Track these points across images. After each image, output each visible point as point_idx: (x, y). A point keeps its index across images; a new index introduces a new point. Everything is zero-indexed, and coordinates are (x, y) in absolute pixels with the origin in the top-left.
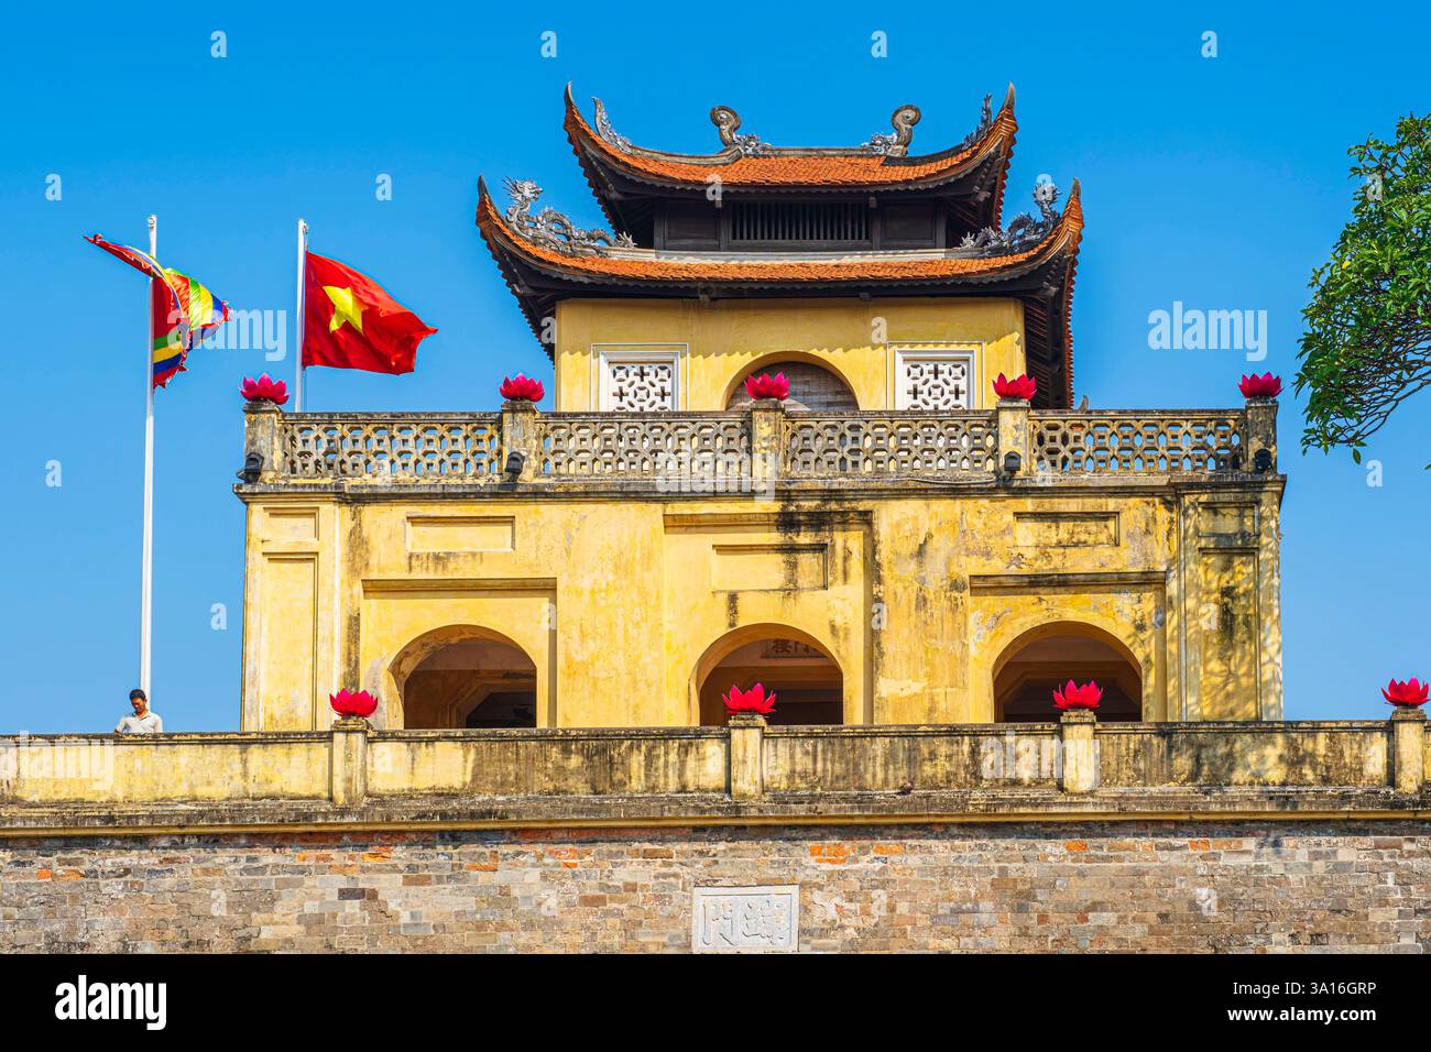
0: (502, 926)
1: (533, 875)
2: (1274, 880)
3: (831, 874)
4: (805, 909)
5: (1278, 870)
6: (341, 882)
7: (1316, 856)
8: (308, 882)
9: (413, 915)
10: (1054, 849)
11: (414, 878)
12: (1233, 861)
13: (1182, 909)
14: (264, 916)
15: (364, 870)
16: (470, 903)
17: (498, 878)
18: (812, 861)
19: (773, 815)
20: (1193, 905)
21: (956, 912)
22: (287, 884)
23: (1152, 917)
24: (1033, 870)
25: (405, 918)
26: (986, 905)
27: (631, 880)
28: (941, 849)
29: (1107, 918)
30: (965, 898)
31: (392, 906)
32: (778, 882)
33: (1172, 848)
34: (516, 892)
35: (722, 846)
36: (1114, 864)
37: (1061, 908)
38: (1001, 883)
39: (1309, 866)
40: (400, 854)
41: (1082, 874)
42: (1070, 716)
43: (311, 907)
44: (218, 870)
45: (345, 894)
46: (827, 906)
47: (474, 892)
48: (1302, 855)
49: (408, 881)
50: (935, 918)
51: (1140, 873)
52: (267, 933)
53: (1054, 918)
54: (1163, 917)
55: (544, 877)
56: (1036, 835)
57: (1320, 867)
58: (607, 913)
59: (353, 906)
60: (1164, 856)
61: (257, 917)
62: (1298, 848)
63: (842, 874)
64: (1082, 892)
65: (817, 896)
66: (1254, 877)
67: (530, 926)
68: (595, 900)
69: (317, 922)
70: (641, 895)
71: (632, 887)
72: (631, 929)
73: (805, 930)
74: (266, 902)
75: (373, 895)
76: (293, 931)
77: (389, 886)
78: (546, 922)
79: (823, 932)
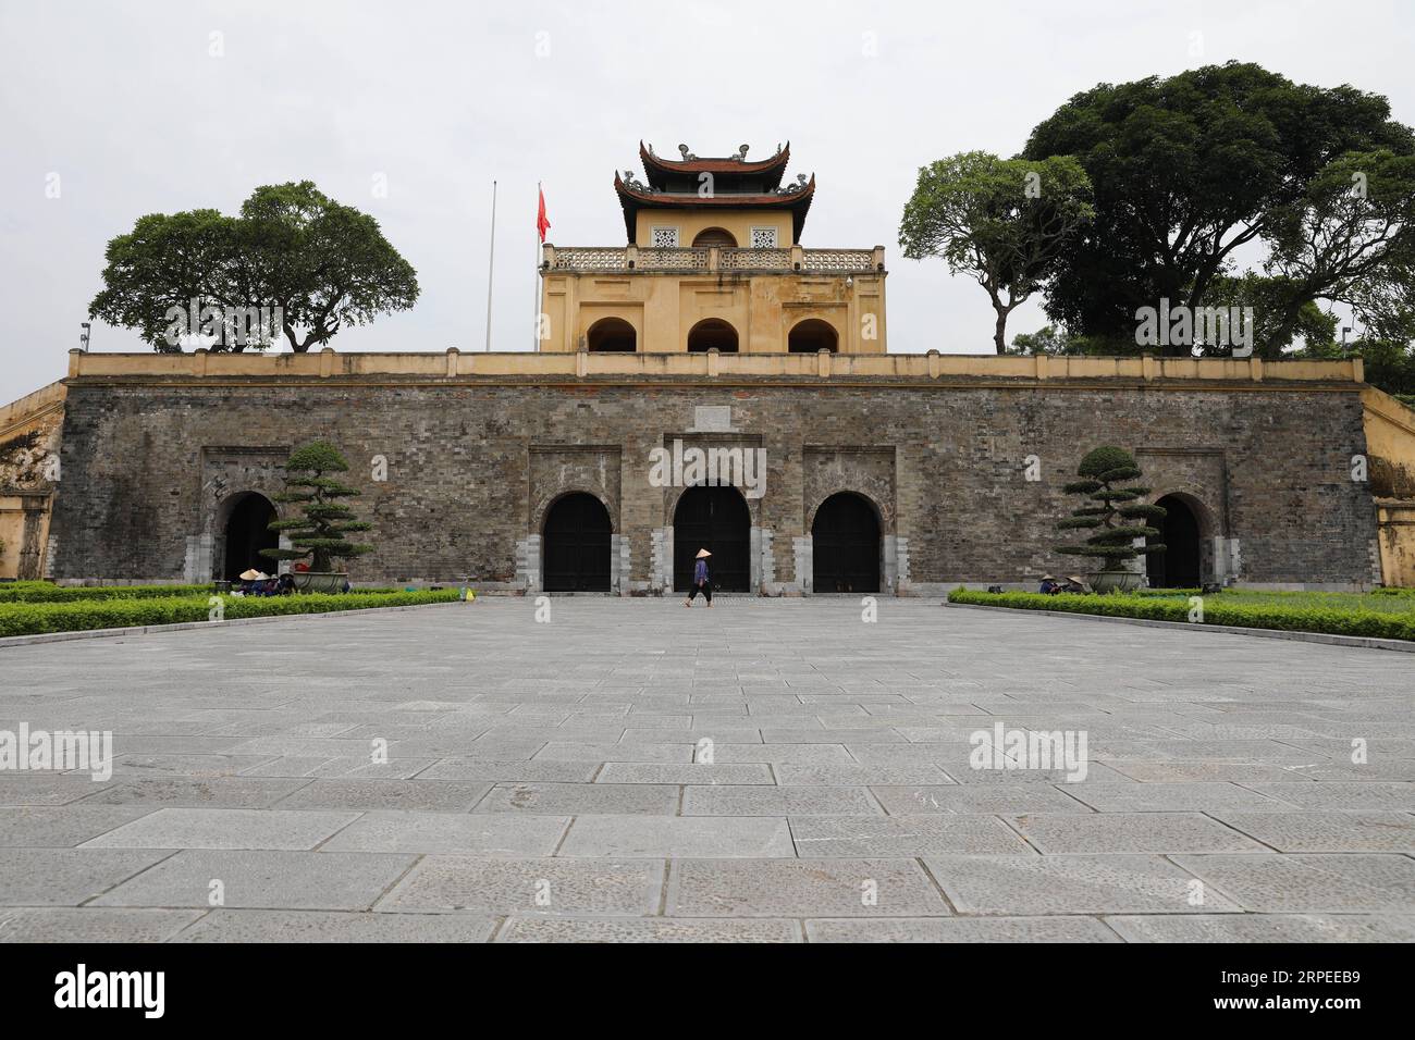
0: (631, 417)
1: (642, 401)
2: (890, 407)
3: (741, 402)
4: (732, 413)
5: (891, 403)
6: (579, 402)
7: (903, 399)
8: (568, 401)
9: (602, 413)
10: (815, 395)
12: (876, 400)
13: (858, 416)
14: (554, 413)
15: (586, 399)
16: (621, 410)
17: (631, 401)
18: (734, 397)
19: (722, 383)
20: (862, 414)
21: (783, 415)
22: (561, 402)
23: (849, 418)
24: (809, 402)
25: (600, 414)
26: (793, 413)
27: (675, 403)
28: (778, 395)
29: (834, 418)
30: (786, 411)
31: (595, 410)
32: (723, 405)
33: (854, 395)
34: (636, 406)
35: (705, 392)
36: (836, 401)
37: (819, 415)
38: (798, 407)
39: (901, 402)
40: (600, 395)
41: (825, 403)
42: (822, 350)
43: (569, 410)
44: (540, 397)
45: (579, 406)
46: (740, 413)
47: (622, 406)
48: (899, 399)
49: (600, 402)
50: (776, 417)
51: (844, 403)
52: (554, 418)
53: (816, 418)
54: (853, 418)
55: (645, 402)
56: (808, 391)
57: (904, 402)
58: (666, 414)
59: (582, 410)
60: (852, 398)
61: (551, 413)
62: (897, 397)
63: (745, 402)
64: (826, 409)
65: (736, 409)
66: (882, 406)
67: (640, 418)
68: (663, 410)
69: (569, 415)
70: (677, 409)
71: (674, 405)
72: (674, 418)
73: (732, 421)
74: (554, 408)
75: (589, 406)
76: (563, 418)
77: (594, 404)
78: (645, 415)
79: (737, 421)
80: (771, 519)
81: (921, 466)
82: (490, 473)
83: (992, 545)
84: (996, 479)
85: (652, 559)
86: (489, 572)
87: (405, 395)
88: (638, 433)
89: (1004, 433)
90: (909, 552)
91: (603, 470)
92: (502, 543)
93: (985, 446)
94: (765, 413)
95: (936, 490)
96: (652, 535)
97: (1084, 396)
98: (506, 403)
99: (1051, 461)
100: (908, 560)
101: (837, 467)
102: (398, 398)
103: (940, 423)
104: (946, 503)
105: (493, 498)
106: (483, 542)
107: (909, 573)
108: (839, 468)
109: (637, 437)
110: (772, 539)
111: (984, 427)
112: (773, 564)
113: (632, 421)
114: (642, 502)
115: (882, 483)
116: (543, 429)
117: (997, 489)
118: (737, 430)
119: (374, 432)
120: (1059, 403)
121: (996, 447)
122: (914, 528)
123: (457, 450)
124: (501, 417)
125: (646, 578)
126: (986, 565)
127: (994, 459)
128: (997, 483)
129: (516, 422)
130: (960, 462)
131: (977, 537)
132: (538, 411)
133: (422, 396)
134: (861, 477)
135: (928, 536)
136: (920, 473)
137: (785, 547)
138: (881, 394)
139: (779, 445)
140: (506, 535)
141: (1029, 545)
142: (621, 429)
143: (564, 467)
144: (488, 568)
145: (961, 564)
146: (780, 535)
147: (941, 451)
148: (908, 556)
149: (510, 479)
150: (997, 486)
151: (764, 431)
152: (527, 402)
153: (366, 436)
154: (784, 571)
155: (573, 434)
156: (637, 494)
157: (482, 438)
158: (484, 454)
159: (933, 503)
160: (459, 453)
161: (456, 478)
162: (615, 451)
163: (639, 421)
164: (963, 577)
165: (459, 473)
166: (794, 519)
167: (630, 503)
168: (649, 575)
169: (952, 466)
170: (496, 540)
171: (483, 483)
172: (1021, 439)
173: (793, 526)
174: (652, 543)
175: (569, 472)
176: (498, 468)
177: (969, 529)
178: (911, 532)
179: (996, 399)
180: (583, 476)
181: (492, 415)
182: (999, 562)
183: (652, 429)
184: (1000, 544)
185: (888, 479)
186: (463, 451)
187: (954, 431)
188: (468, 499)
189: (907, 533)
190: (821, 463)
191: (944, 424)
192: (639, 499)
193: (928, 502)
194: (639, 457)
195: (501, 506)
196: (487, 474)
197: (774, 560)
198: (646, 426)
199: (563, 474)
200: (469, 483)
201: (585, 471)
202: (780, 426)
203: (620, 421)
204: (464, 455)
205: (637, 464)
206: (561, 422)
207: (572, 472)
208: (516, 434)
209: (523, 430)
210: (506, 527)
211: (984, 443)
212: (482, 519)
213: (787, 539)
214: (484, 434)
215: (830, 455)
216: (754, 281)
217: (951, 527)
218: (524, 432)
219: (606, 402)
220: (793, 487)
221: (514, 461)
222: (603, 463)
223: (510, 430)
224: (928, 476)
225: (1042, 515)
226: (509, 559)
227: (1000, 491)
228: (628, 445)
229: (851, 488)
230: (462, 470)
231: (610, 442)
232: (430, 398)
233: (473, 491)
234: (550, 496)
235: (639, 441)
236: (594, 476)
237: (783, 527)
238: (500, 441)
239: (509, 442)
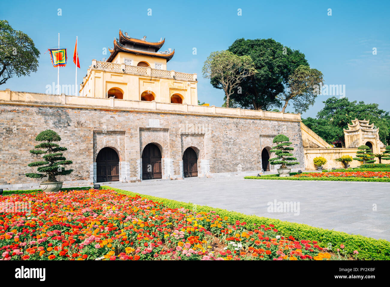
0: (129, 122)
1: (132, 116)
2: (203, 121)
3: (162, 118)
4: (160, 122)
5: (203, 120)
6: (111, 116)
8: (107, 115)
9: (119, 120)
10: (183, 117)
11: (119, 116)
12: (199, 119)
14: (102, 119)
15: (113, 114)
16: (125, 119)
17: (128, 116)
18: (160, 116)
19: (157, 112)
21: (175, 123)
22: (104, 116)
24: (182, 119)
25: (118, 120)
26: (178, 122)
27: (142, 117)
28: (173, 116)
30: (176, 121)
31: (116, 119)
32: (157, 119)
34: (130, 118)
35: (151, 114)
36: (189, 119)
38: (179, 120)
40: (118, 113)
41: (186, 120)
43: (107, 118)
44: (96, 113)
45: (111, 117)
46: (162, 122)
48: (205, 119)
49: (118, 116)
50: (173, 123)
51: (191, 120)
52: (102, 121)
55: (133, 116)
56: (182, 116)
57: (207, 120)
58: (140, 121)
59: (112, 118)
60: (193, 118)
63: (164, 118)
65: (161, 120)
67: (132, 122)
68: (139, 120)
69: (108, 120)
70: (143, 119)
71: (142, 118)
72: (142, 123)
73: (160, 124)
74: (102, 117)
75: (114, 117)
76: (105, 121)
77: (116, 116)
78: (134, 122)
79: (162, 124)
80: (173, 155)
81: (212, 139)
82: (79, 140)
83: (229, 161)
84: (230, 143)
85: (137, 170)
86: (79, 177)
87: (44, 110)
88: (131, 127)
89: (231, 130)
90: (210, 164)
91: (119, 140)
92: (85, 166)
93: (227, 134)
94: (170, 122)
95: (216, 146)
96: (137, 161)
97: (249, 120)
98: (84, 114)
99: (242, 138)
100: (210, 167)
101: (189, 139)
102: (41, 111)
103: (216, 127)
104: (218, 150)
105: (80, 150)
106: (77, 166)
107: (210, 171)
108: (190, 139)
109: (131, 129)
110: (173, 162)
111: (226, 128)
112: (174, 169)
113: (129, 123)
114: (133, 151)
115: (201, 144)
116: (98, 125)
117: (230, 146)
118: (161, 127)
119: (31, 124)
120: (243, 122)
121: (229, 134)
122: (211, 157)
123: (66, 131)
124: (83, 120)
125: (135, 176)
126: (228, 167)
127: (229, 137)
128: (230, 144)
129: (88, 122)
130: (221, 138)
131: (226, 159)
132: (96, 118)
133: (51, 111)
134: (195, 142)
135: (214, 159)
136: (212, 141)
137: (177, 164)
138: (201, 118)
139: (174, 132)
140: (87, 163)
141: (238, 161)
142: (125, 125)
143: (105, 138)
144: (79, 175)
145: (222, 167)
146: (175, 160)
147: (216, 135)
148: (209, 166)
149: (87, 142)
150: (230, 145)
151: (169, 128)
152: (92, 115)
153: (27, 126)
154: (177, 172)
155: (109, 127)
156: (132, 148)
157: (75, 127)
158: (77, 133)
159: (215, 150)
160: (66, 133)
161: (65, 142)
162: (123, 133)
163: (131, 123)
164: (223, 171)
165: (67, 140)
166: (179, 155)
167: (129, 151)
168: (137, 175)
169: (219, 139)
170: (82, 165)
171: (76, 144)
172: (235, 132)
173: (179, 158)
174: (137, 164)
175: (107, 140)
176: (82, 138)
177: (224, 157)
178: (210, 158)
179: (229, 120)
180: (112, 142)
181: (79, 119)
182: (231, 166)
183: (136, 126)
184: (231, 161)
185: (202, 143)
186: (68, 132)
187: (219, 129)
188: (71, 150)
189: (209, 159)
190: (185, 138)
191: (217, 127)
192: (132, 149)
193: (214, 149)
194: (132, 135)
195: (84, 152)
196: (78, 141)
197: (174, 168)
198: (134, 125)
199: (105, 141)
200: (71, 144)
201: (113, 140)
202: (174, 126)
203: (125, 123)
204: (69, 133)
205: (131, 137)
206: (105, 122)
207: (108, 140)
208: (89, 126)
209: (91, 125)
210: (86, 160)
211: (227, 133)
212: (76, 157)
213: (177, 162)
214: (76, 126)
215: (187, 135)
216: (161, 80)
217: (220, 157)
218: (91, 126)
219: (120, 116)
220: (178, 145)
221: (88, 136)
222: (119, 137)
223: (86, 125)
224: (214, 142)
225: (240, 153)
226: (87, 172)
227: (231, 146)
228: (128, 131)
229: (193, 146)
230: (68, 139)
231: (122, 130)
232: (54, 111)
233: (73, 147)
234: (100, 149)
235: (131, 130)
236: (116, 142)
237: (176, 158)
238: (83, 129)
239: (86, 129)
